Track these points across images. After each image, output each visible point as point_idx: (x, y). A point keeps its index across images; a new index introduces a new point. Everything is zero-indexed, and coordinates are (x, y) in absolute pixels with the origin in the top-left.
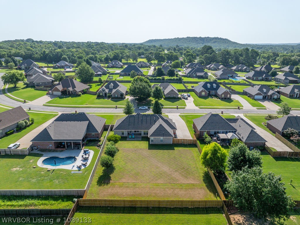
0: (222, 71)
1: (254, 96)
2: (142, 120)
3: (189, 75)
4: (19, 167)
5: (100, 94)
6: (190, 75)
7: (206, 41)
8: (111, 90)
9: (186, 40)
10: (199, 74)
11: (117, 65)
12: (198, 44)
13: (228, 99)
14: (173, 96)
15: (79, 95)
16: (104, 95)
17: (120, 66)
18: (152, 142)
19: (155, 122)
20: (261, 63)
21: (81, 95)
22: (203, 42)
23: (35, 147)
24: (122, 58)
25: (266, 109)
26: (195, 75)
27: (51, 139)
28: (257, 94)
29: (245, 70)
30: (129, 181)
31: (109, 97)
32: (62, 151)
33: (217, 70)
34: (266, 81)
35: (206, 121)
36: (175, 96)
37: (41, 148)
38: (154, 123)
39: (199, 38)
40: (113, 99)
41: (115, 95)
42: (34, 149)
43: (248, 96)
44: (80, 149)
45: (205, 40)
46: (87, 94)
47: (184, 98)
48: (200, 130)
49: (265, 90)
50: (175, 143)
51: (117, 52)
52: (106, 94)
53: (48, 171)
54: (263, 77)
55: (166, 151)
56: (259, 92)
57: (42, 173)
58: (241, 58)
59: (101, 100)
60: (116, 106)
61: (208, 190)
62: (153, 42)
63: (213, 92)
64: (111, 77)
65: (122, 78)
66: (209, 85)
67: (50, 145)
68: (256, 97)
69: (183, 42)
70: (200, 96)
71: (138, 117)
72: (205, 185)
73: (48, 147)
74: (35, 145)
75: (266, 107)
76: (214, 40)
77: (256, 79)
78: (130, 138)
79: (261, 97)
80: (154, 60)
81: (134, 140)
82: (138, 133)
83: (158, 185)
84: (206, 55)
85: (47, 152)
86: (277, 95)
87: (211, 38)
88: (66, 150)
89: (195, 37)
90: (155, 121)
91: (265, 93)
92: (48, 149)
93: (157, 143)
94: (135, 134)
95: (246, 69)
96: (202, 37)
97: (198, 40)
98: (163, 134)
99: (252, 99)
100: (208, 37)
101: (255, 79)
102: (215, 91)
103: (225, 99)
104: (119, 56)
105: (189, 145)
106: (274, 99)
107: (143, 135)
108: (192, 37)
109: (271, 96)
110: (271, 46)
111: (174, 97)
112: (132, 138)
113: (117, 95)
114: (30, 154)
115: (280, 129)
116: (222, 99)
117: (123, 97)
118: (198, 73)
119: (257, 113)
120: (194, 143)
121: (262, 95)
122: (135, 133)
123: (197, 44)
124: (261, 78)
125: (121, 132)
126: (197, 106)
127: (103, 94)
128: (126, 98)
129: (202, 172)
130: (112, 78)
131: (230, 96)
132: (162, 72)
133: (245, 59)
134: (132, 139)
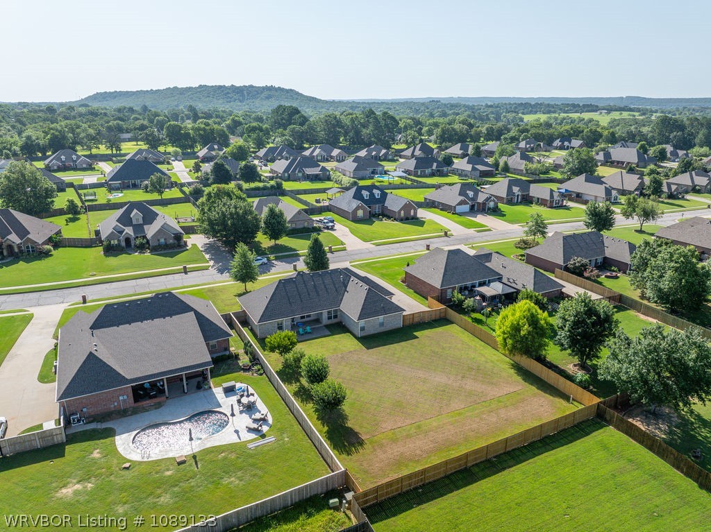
0: (353, 161)
1: (455, 207)
2: (315, 286)
3: (286, 175)
4: (75, 481)
5: (112, 242)
6: (289, 175)
7: (248, 95)
8: (139, 228)
9: (200, 92)
10: (309, 171)
11: (76, 161)
12: (230, 102)
13: (413, 219)
14: (301, 226)
15: (47, 254)
16: (123, 244)
17: (84, 166)
18: (362, 332)
19: (346, 287)
20: (407, 141)
21: (50, 251)
22: (241, 98)
23: (73, 414)
24: (75, 143)
25: (490, 230)
26: (300, 175)
27: (123, 380)
28: (460, 203)
29: (386, 157)
30: (399, 425)
31: (142, 248)
32: (158, 406)
33: (330, 161)
34: (440, 176)
35: (446, 267)
36: (306, 224)
37: (93, 414)
38: (344, 288)
39: (230, 89)
40: (156, 251)
41: (159, 240)
42: (74, 421)
43: (441, 210)
44: (206, 387)
45: (245, 92)
46: (65, 247)
47: (327, 228)
48: (441, 287)
49: (471, 194)
50: (407, 323)
51: (59, 128)
52: (128, 240)
53: (180, 463)
54: (434, 167)
55: (403, 344)
56: (462, 198)
57: (168, 473)
58: (365, 132)
59: (123, 259)
60: (185, 268)
61: (547, 395)
62: (107, 98)
63: (377, 208)
64: (91, 195)
65: (121, 195)
66: (365, 194)
67: (121, 398)
68: (460, 209)
69: (191, 98)
70: (356, 220)
71: (304, 282)
72: (534, 388)
73: (116, 404)
74: (72, 409)
75: (487, 227)
76: (266, 93)
77: (421, 173)
78: (302, 335)
79: (466, 208)
80: (165, 144)
81: (314, 336)
82: (308, 319)
83: (460, 414)
84: (294, 128)
85: (115, 419)
86: (494, 201)
87: (259, 87)
88: (169, 401)
89: (220, 87)
90: (344, 283)
91: (472, 199)
92: (113, 409)
93: (372, 332)
94: (305, 324)
95: (385, 155)
96: (238, 85)
97: (228, 93)
98: (383, 308)
99: (453, 214)
100: (251, 86)
101: (419, 174)
102: (380, 205)
103: (407, 219)
104: (64, 137)
105: (435, 321)
106: (489, 209)
107: (325, 320)
108: (212, 86)
109: (484, 204)
110: (384, 105)
111: (304, 228)
112: (306, 333)
113: (165, 239)
114: (73, 439)
115: (560, 262)
116: (401, 220)
117: (182, 243)
118: (307, 169)
119: (482, 240)
120: (443, 315)
121: (468, 204)
122: (304, 320)
123: (227, 102)
124: (430, 170)
125: (276, 325)
126: (366, 241)
127: (119, 240)
128: (189, 246)
129: (507, 366)
130: (93, 198)
131: (416, 213)
132: (227, 171)
133: (375, 132)
134: (307, 335)
